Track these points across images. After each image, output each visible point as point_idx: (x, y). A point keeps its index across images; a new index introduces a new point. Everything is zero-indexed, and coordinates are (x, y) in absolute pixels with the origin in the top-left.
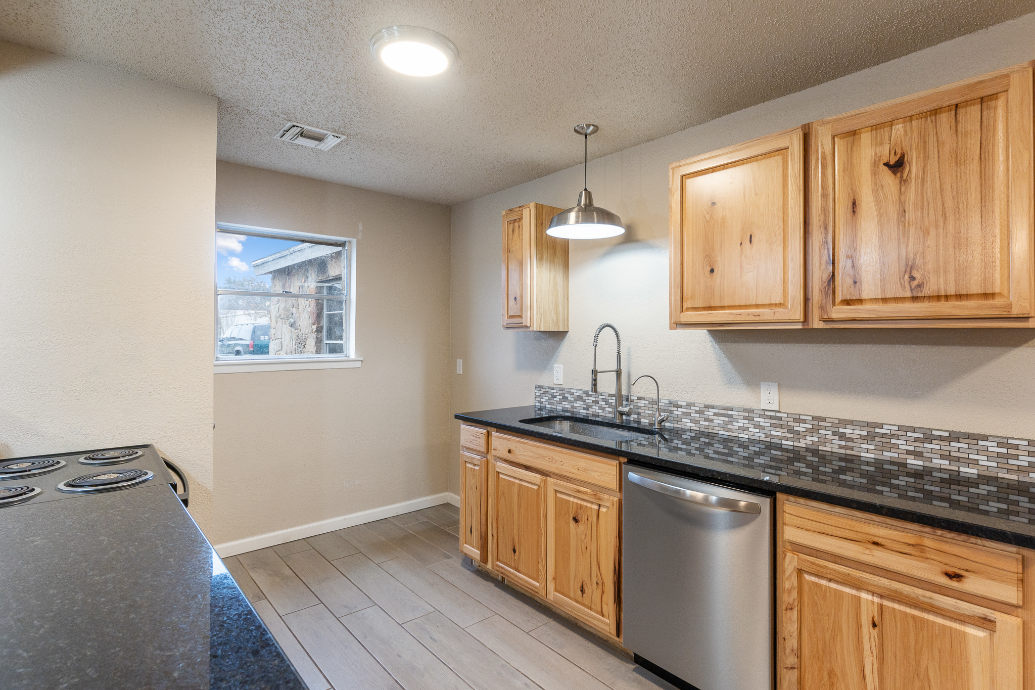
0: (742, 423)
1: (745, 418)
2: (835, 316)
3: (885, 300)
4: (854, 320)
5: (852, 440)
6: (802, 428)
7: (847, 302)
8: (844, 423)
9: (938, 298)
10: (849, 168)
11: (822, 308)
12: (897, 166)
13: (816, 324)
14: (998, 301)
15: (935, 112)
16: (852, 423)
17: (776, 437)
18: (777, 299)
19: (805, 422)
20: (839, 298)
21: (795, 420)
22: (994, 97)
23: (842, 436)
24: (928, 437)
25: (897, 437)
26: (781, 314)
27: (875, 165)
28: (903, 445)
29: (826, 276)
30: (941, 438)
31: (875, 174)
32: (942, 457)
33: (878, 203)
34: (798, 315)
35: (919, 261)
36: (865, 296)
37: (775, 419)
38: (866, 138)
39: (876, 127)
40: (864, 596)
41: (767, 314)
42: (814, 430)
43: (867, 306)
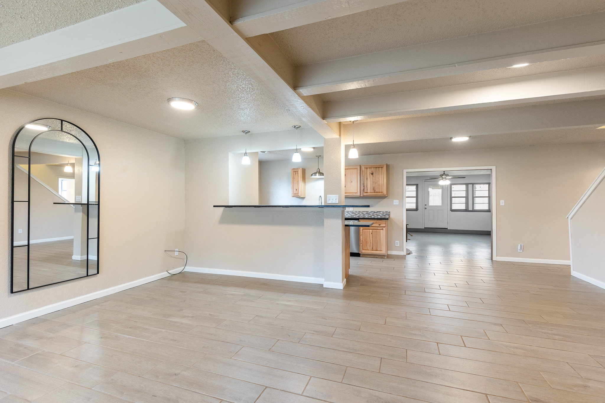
0: (347, 214)
1: (347, 213)
2: (364, 195)
3: (371, 192)
4: (367, 195)
5: (364, 214)
6: (357, 213)
7: (366, 193)
8: (363, 212)
9: (377, 192)
10: (366, 173)
11: (363, 193)
12: (372, 174)
13: (362, 196)
14: (383, 193)
15: (377, 168)
16: (364, 211)
17: (353, 215)
18: (356, 192)
19: (357, 212)
20: (365, 192)
21: (356, 212)
22: (383, 167)
23: (363, 214)
24: (374, 212)
25: (370, 213)
26: (357, 194)
27: (370, 173)
28: (371, 214)
29: (363, 189)
30: (376, 212)
31: (370, 175)
32: (376, 215)
33: (370, 179)
34: (359, 195)
35: (375, 187)
36: (368, 192)
37: (352, 212)
38: (368, 169)
39: (370, 168)
40: (371, 230)
41: (354, 194)
42: (359, 213)
43: (368, 193)
